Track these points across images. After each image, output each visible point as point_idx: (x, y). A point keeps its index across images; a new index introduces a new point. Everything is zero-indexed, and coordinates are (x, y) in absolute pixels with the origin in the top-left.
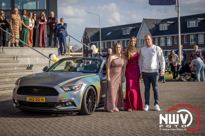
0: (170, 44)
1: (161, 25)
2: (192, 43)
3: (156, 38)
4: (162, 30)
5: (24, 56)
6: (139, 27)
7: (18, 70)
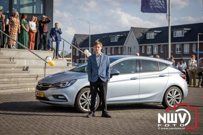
0: (157, 53)
1: (148, 33)
2: (177, 52)
3: (143, 47)
4: (149, 38)
5: (21, 58)
6: (127, 35)
7: (16, 71)
